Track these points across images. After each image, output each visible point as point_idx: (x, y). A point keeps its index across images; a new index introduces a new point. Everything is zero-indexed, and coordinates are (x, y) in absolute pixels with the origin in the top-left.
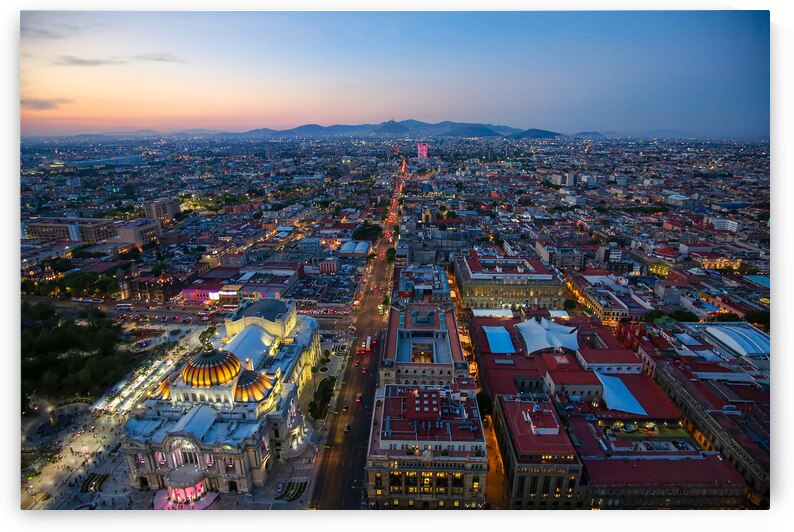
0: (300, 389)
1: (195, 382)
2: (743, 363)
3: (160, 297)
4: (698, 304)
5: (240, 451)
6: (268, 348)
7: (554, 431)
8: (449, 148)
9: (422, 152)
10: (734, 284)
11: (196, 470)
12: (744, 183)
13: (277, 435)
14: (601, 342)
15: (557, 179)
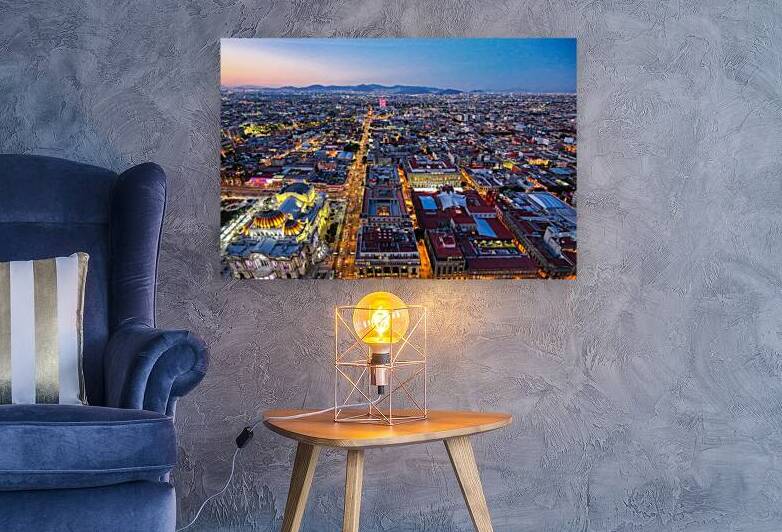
1: (261, 226)
2: (544, 212)
3: (239, 182)
4: (526, 183)
6: (300, 209)
7: (453, 246)
8: (400, 100)
9: (383, 104)
10: (544, 172)
11: (268, 269)
12: (555, 118)
13: (309, 251)
14: (477, 203)
15: (460, 118)
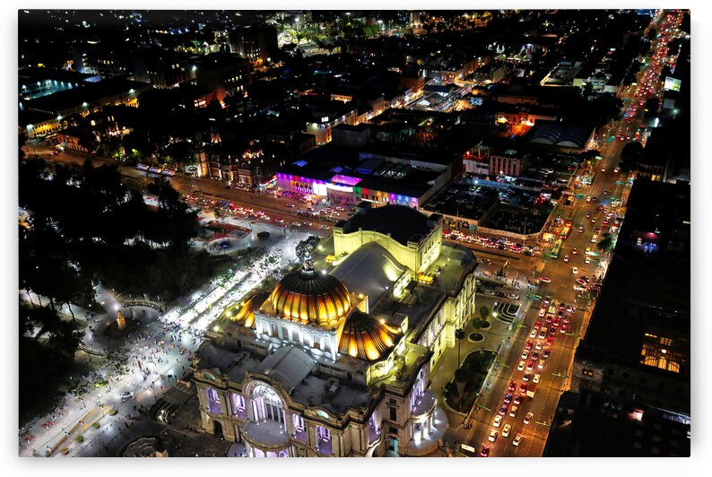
0: (435, 358)
1: (287, 312)
3: (246, 180)
5: (340, 425)
6: (392, 284)
11: (281, 431)
13: (393, 416)
